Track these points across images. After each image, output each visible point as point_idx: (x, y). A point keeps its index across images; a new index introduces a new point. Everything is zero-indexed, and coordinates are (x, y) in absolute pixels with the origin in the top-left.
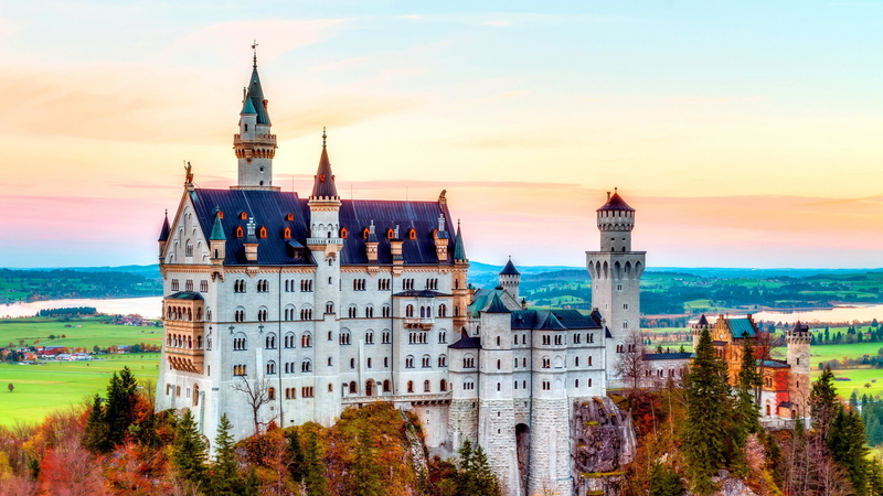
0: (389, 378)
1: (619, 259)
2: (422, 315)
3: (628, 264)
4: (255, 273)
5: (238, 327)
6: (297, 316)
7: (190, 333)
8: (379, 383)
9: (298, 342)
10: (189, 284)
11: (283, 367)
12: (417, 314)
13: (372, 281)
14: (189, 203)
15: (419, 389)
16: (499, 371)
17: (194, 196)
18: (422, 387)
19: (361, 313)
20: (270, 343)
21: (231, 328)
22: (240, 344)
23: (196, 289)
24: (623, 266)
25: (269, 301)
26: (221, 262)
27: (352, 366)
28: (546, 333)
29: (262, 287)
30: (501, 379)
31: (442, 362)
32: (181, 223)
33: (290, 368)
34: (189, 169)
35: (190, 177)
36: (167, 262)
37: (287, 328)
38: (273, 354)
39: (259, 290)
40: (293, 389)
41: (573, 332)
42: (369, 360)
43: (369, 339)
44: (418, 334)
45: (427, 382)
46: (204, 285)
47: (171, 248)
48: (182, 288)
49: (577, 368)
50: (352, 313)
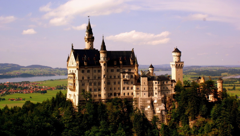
0: (120, 92)
1: (177, 63)
2: (127, 77)
3: (179, 65)
4: (87, 68)
5: (83, 81)
6: (97, 78)
7: (72, 82)
8: (117, 93)
9: (97, 84)
10: (73, 71)
11: (94, 90)
12: (125, 77)
13: (115, 70)
14: (72, 53)
15: (126, 95)
16: (145, 90)
17: (73, 51)
18: (127, 94)
19: (113, 77)
20: (90, 84)
21: (81, 81)
22: (83, 85)
23: (74, 72)
24: (178, 65)
25: (90, 75)
26: (78, 66)
27: (111, 90)
28: (156, 81)
29: (88, 71)
30: (145, 92)
31: (132, 88)
32: (71, 57)
33: (95, 90)
34: (72, 45)
35: (73, 47)
36: (68, 66)
37: (94, 81)
38: (91, 87)
39: (88, 72)
40: (96, 95)
41: (163, 81)
42: (115, 88)
43: (115, 83)
44: (126, 82)
45: (128, 93)
46: (75, 71)
47: (69, 63)
48: (71, 72)
49: (164, 90)
50: (111, 77)
